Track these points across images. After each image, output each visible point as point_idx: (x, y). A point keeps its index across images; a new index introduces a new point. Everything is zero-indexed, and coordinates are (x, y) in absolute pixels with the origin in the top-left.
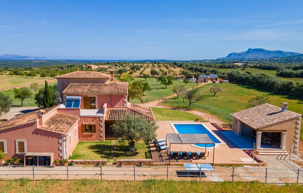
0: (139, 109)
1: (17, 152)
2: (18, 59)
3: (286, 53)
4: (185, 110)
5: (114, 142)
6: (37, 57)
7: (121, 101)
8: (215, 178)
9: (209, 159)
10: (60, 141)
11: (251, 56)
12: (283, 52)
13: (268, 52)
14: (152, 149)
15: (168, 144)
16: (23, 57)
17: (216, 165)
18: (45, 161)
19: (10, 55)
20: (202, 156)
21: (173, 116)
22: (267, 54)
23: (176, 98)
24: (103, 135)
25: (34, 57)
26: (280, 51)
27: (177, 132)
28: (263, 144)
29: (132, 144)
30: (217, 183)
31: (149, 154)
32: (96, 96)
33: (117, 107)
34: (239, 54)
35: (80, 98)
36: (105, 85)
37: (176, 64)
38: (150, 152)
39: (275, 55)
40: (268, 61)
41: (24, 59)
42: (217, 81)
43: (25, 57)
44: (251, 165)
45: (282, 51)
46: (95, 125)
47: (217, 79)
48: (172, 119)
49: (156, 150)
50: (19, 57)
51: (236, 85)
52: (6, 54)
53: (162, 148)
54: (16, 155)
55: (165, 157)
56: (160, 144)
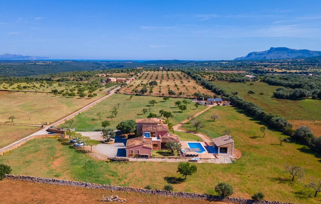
0: (173, 137)
1: (137, 154)
2: (19, 59)
3: (313, 52)
4: (194, 133)
5: (164, 151)
6: (39, 57)
7: (166, 134)
8: (200, 162)
9: (199, 157)
10: (151, 150)
11: (273, 56)
12: (310, 51)
13: (293, 51)
14: (179, 153)
15: (186, 151)
16: (23, 57)
17: (202, 159)
18: (146, 157)
19: (10, 55)
20: (197, 155)
21: (187, 138)
22: (291, 54)
23: (189, 123)
24: (160, 148)
25: (35, 57)
26: (307, 50)
27: (189, 147)
28: (221, 152)
29: (172, 152)
30: (200, 163)
31: (179, 155)
32: (156, 132)
33: (164, 137)
34: (261, 54)
35: (150, 133)
36: (158, 126)
37: (190, 74)
38: (179, 154)
39: (300, 54)
40: (290, 63)
41: (26, 59)
42: (221, 103)
43: (26, 57)
44: (213, 159)
45: (308, 50)
46: (157, 144)
47: (221, 102)
48: (187, 140)
49: (181, 154)
50: (20, 57)
51: (235, 108)
52: (6, 53)
53: (183, 153)
54: (136, 155)
55: (185, 156)
56: (182, 151)
